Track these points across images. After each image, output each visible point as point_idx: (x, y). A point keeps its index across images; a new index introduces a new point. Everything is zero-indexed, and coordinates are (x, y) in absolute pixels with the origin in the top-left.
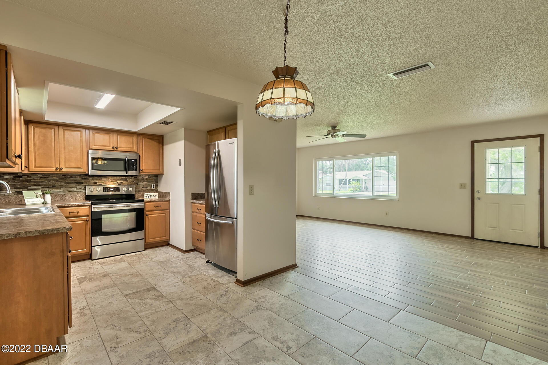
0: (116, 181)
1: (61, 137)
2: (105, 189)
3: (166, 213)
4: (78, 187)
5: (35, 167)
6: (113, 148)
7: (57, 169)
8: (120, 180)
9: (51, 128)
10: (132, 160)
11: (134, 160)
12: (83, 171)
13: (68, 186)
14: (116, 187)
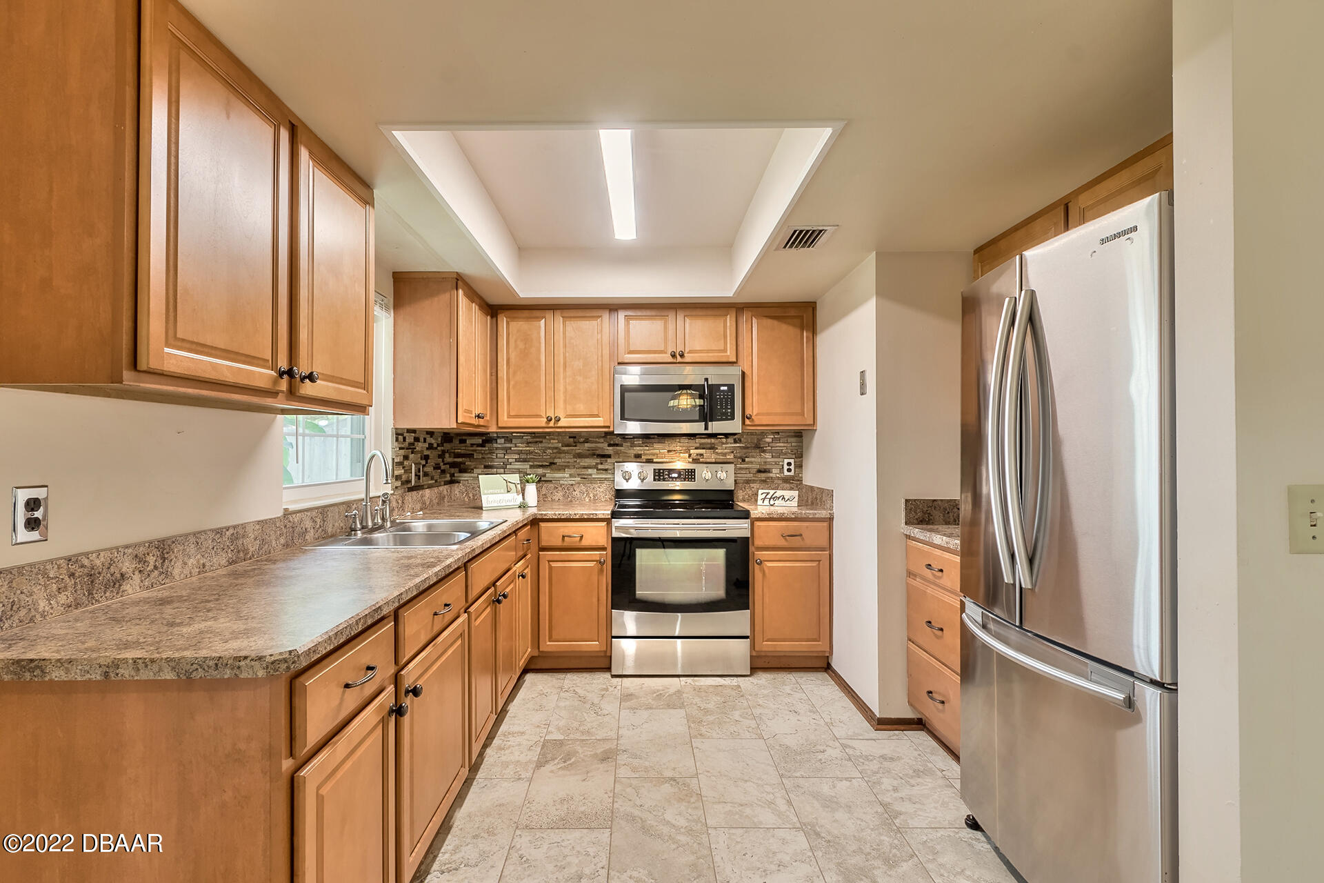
0: (688, 451)
1: (559, 337)
2: (659, 475)
3: (819, 561)
4: (600, 467)
5: (509, 416)
6: (674, 356)
7: (549, 420)
8: (696, 448)
9: (539, 318)
10: (722, 388)
11: (726, 388)
12: (602, 425)
13: (579, 463)
14: (685, 470)
